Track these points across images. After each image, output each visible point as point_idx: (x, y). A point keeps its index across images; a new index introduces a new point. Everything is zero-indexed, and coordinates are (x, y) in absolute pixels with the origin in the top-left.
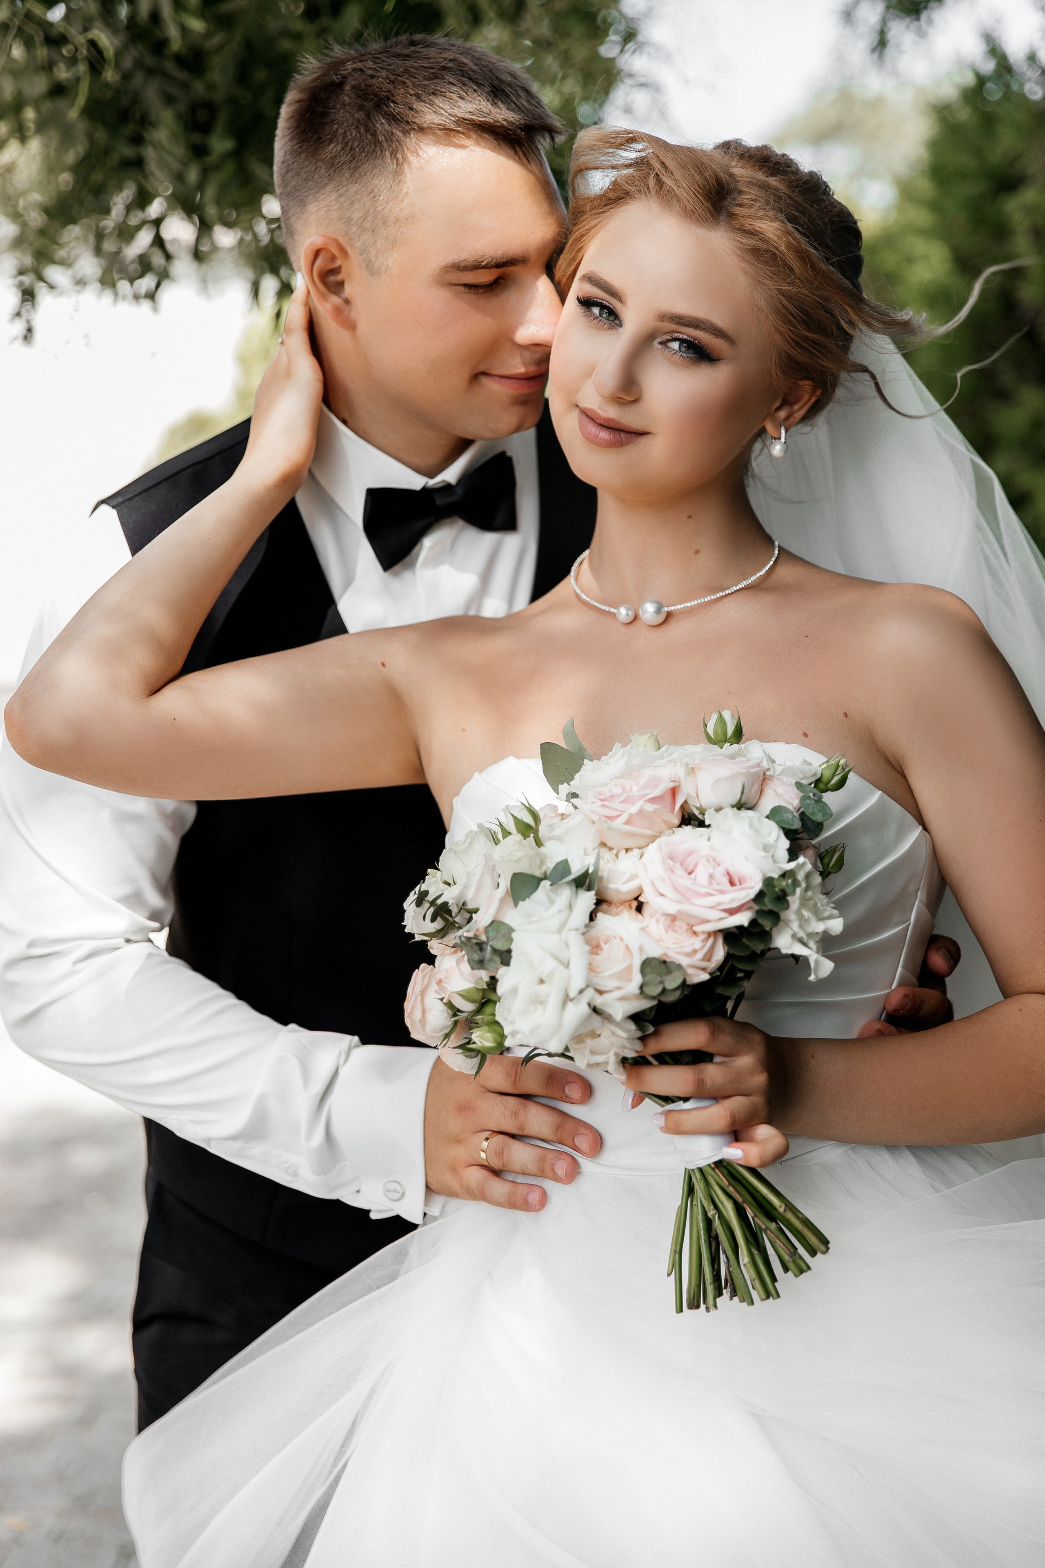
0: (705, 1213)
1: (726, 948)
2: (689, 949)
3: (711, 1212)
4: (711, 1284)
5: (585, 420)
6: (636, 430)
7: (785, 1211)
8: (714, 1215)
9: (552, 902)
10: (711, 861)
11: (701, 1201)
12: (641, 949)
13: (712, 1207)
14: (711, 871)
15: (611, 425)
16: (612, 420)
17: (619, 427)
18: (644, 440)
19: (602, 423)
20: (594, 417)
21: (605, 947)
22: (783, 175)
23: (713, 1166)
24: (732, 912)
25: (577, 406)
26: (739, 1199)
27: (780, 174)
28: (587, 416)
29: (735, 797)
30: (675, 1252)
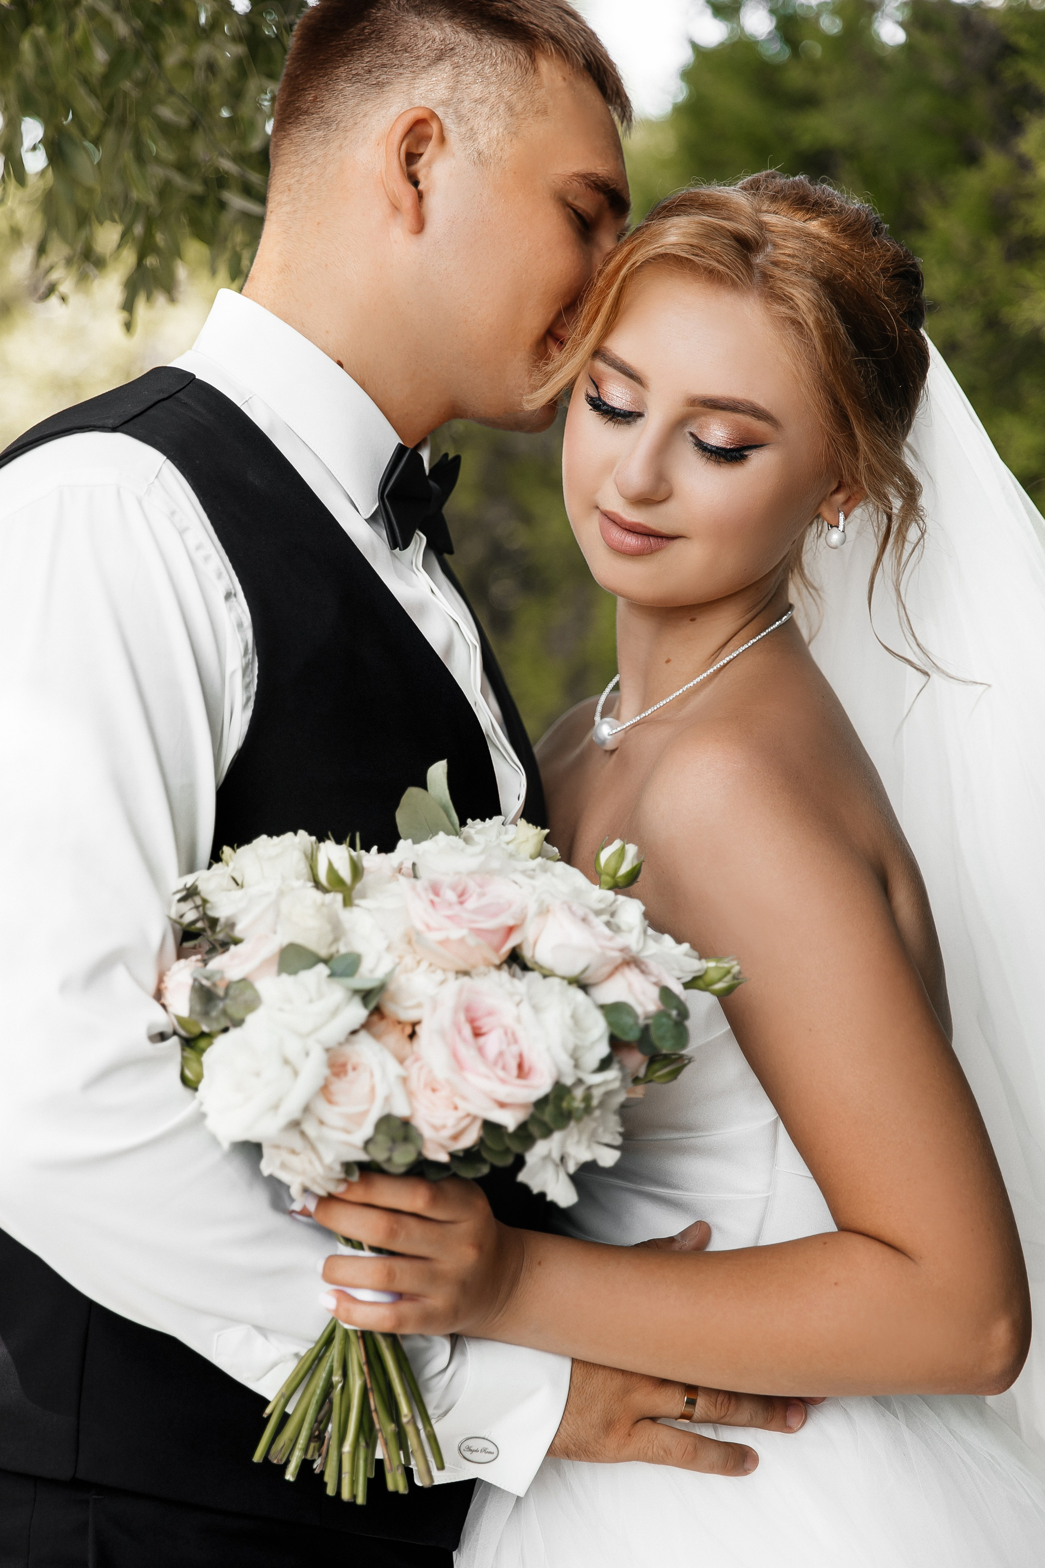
0: (330, 1374)
1: (481, 1133)
2: (438, 1122)
3: (336, 1378)
4: (301, 1449)
5: (607, 521)
6: (668, 535)
7: (408, 1422)
8: (338, 1382)
9: (321, 996)
10: (510, 1035)
11: (332, 1361)
12: (387, 1099)
13: (340, 1372)
14: (504, 1047)
15: (639, 529)
16: (639, 524)
17: (648, 532)
18: (677, 544)
19: (627, 528)
20: (618, 521)
21: (351, 1074)
22: (824, 218)
23: (359, 1334)
24: (502, 1105)
25: (597, 507)
26: (369, 1386)
27: (821, 217)
28: (609, 518)
29: (574, 970)
30: (283, 1395)
